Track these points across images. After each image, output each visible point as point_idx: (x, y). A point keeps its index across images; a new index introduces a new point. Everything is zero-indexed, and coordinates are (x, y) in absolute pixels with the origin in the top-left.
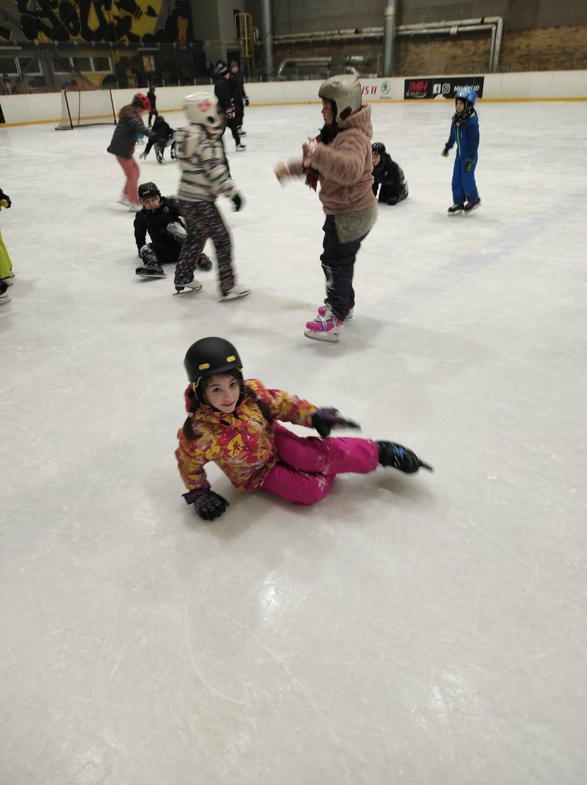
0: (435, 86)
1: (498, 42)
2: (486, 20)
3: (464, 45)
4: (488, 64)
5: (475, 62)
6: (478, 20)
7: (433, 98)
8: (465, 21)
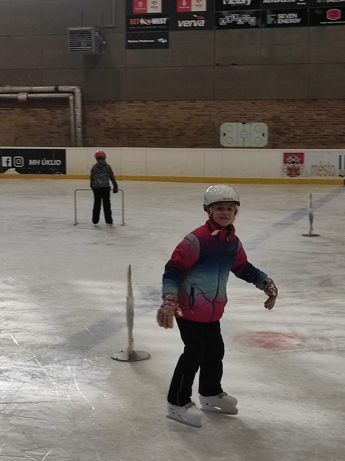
0: (4, 159)
2: (61, 88)
3: (37, 114)
4: (69, 136)
5: (53, 133)
6: (51, 87)
7: (3, 173)
8: (35, 88)
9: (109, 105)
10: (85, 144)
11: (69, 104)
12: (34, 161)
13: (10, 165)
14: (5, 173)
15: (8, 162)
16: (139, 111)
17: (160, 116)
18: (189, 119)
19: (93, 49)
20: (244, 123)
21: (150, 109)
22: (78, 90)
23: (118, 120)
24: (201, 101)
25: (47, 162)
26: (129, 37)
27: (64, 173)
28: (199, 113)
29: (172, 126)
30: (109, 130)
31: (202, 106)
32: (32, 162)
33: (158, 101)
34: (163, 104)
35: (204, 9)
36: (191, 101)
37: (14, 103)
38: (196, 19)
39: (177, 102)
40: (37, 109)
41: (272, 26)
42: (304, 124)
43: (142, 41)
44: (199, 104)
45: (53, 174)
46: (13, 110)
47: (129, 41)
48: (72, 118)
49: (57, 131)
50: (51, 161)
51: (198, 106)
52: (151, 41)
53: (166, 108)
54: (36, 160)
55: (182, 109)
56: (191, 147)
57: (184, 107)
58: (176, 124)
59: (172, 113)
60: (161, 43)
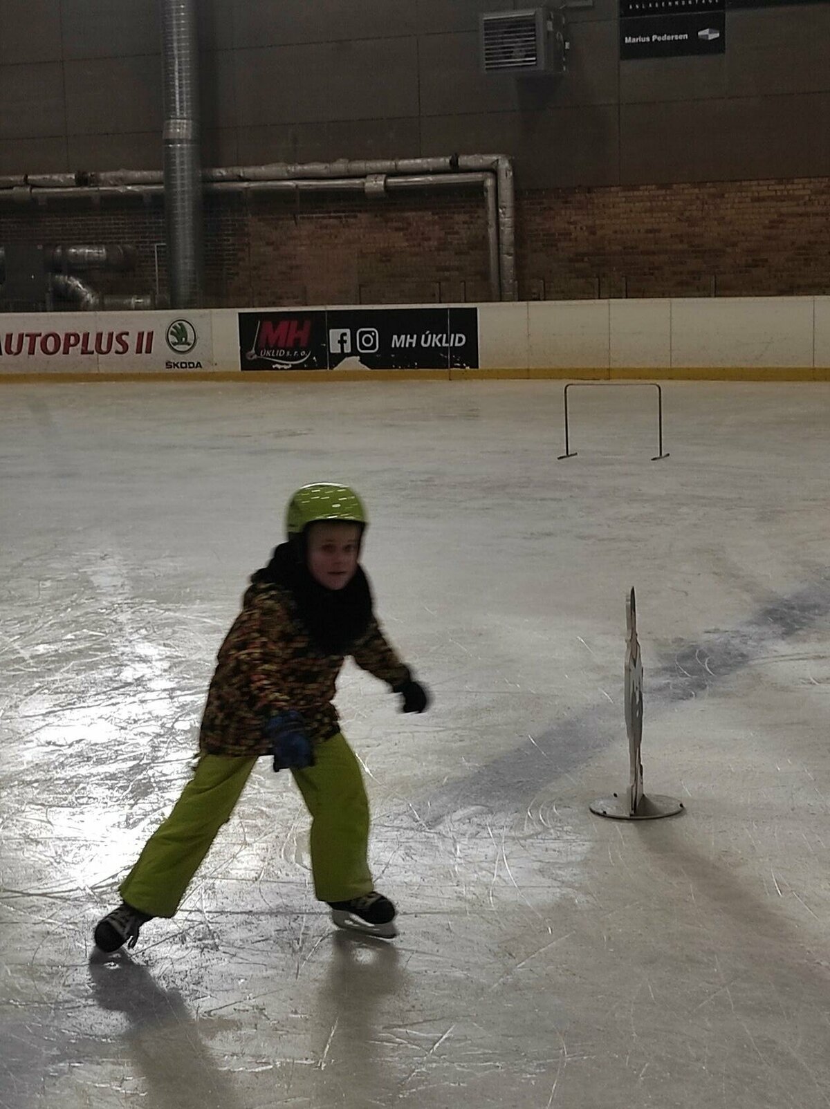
0: (335, 335)
1: (507, 219)
2: (464, 160)
3: (409, 224)
4: (485, 275)
5: (447, 269)
6: (442, 160)
7: (331, 368)
8: (404, 163)
9: (578, 197)
10: (524, 295)
11: (484, 200)
12: (403, 337)
13: (348, 349)
14: (335, 369)
15: (342, 342)
16: (651, 210)
17: (703, 218)
18: (773, 225)
19: (541, 63)
21: (680, 203)
22: (504, 165)
23: (599, 233)
24: (806, 180)
25: (434, 340)
26: (626, 31)
27: (474, 365)
28: (801, 210)
29: (734, 245)
30: (579, 257)
31: (809, 192)
32: (398, 341)
33: (701, 184)
34: (712, 190)
36: (780, 181)
37: (354, 200)
39: (744, 183)
40: (410, 214)
43: (659, 39)
44: (801, 188)
45: (447, 367)
46: (355, 217)
47: (628, 40)
48: (492, 231)
49: (456, 264)
50: (442, 338)
51: (797, 193)
52: (681, 37)
53: (718, 201)
54: (409, 336)
55: (758, 200)
56: (781, 293)
57: (761, 195)
58: (743, 238)
59: (734, 211)
60: (705, 41)
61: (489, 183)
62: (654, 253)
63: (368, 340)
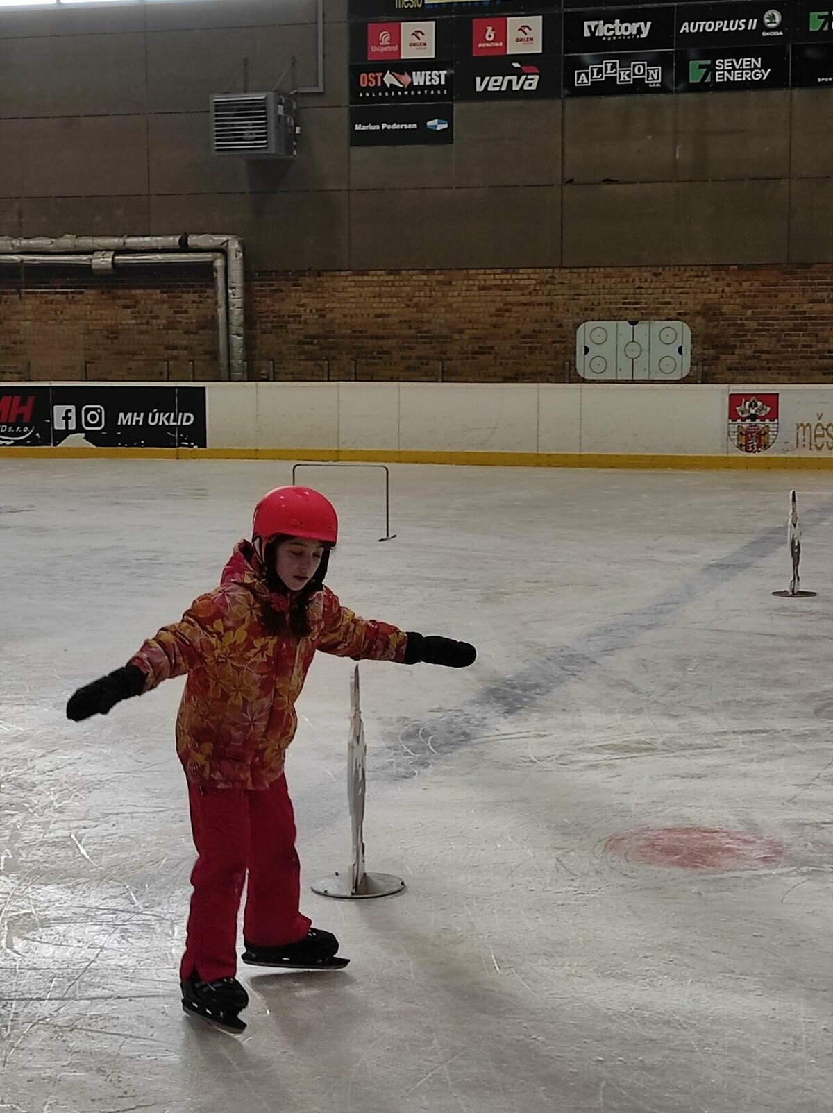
0: (59, 411)
1: (236, 300)
2: (193, 240)
3: (137, 302)
4: (214, 355)
5: (175, 348)
6: (171, 238)
7: (55, 445)
8: (132, 241)
9: (308, 280)
10: (253, 375)
11: (214, 280)
12: (130, 415)
13: (72, 425)
14: (59, 446)
15: (67, 418)
16: (380, 295)
17: (431, 305)
18: (499, 313)
19: (271, 146)
20: (633, 323)
21: (409, 289)
22: (234, 246)
23: (329, 316)
24: (530, 270)
25: (163, 418)
26: (356, 117)
27: (203, 444)
28: (526, 299)
29: (461, 331)
30: (309, 339)
31: (533, 282)
32: (124, 419)
33: (428, 271)
34: (441, 278)
35: (537, 48)
36: (506, 270)
37: (82, 276)
38: (519, 73)
39: (472, 272)
40: (138, 292)
41: (701, 87)
42: (779, 324)
43: (389, 127)
44: (526, 278)
45: (174, 446)
46: (82, 293)
47: (358, 127)
48: (221, 311)
49: (185, 343)
50: (169, 416)
51: (522, 282)
52: (410, 126)
53: (446, 288)
54: (135, 414)
55: (484, 288)
56: (506, 380)
57: (488, 283)
58: (470, 325)
59: (460, 299)
60: (433, 131)
61: (219, 263)
62: (382, 338)
63: (93, 417)
